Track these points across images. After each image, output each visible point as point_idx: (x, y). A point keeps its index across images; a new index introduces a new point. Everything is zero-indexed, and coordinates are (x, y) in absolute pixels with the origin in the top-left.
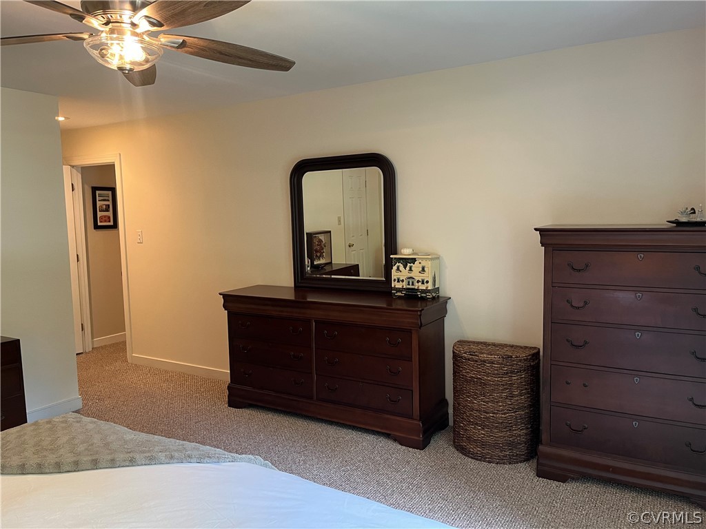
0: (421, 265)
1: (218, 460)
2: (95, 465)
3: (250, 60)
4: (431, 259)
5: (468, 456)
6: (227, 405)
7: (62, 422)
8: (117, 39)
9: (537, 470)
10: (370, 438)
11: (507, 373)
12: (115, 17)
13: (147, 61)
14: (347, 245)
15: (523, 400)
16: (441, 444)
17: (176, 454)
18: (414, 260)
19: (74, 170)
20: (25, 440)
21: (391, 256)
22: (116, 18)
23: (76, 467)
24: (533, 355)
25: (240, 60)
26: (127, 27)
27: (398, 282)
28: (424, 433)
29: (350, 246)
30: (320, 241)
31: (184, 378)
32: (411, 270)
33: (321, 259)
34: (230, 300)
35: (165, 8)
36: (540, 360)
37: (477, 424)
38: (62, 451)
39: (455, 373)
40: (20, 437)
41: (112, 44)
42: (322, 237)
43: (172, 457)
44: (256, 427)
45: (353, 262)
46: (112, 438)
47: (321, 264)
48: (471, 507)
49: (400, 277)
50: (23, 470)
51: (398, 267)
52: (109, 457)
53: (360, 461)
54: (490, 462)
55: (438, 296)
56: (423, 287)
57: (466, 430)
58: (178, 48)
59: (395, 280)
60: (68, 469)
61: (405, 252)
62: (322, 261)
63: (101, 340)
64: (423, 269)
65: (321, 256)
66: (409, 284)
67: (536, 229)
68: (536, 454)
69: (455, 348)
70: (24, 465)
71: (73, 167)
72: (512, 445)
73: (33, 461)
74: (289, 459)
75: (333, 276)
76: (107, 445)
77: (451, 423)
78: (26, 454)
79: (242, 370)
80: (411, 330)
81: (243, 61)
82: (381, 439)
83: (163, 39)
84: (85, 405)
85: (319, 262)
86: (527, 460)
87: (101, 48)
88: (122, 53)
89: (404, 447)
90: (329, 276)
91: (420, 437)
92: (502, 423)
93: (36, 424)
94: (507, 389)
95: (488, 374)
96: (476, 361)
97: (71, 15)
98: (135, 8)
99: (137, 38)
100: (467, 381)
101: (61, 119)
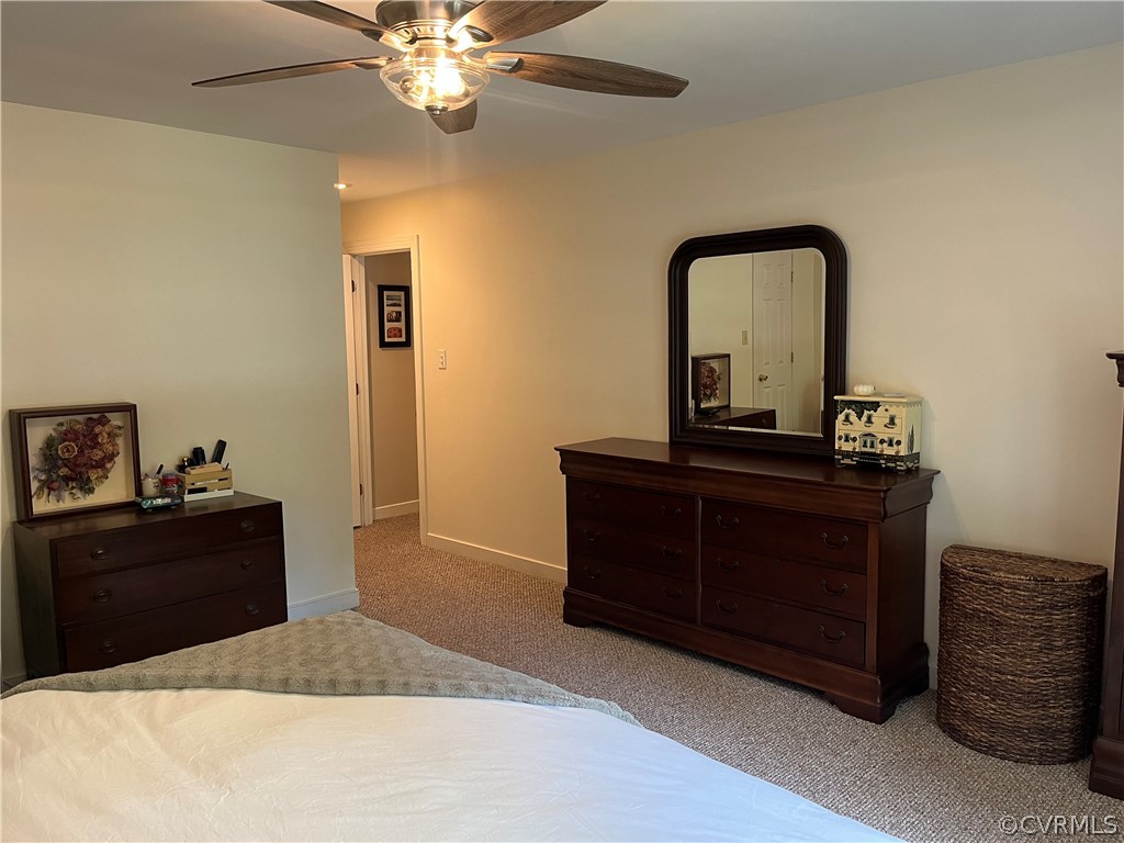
0: (888, 415)
1: (554, 701)
2: (382, 689)
3: (617, 83)
4: (907, 404)
5: (964, 744)
6: (561, 620)
7: (338, 623)
8: (427, 64)
9: (1091, 779)
10: (790, 695)
11: (1043, 607)
12: (423, 30)
13: (466, 95)
14: (757, 377)
15: (1072, 657)
16: (913, 717)
17: (494, 686)
18: (875, 406)
19: (356, 262)
20: (289, 644)
21: (835, 397)
22: (425, 31)
23: (357, 689)
24: (1095, 579)
25: (602, 85)
26: (441, 44)
27: (847, 440)
28: (885, 696)
29: (761, 380)
30: (712, 370)
31: (499, 573)
32: (869, 420)
33: (712, 399)
34: (571, 459)
35: (496, 11)
36: (1106, 589)
37: (982, 691)
38: (338, 665)
39: (944, 600)
40: (282, 639)
41: (419, 71)
42: (715, 364)
43: (488, 690)
44: (605, 658)
45: (765, 406)
46: (403, 653)
47: (712, 408)
48: (966, 829)
49: (850, 432)
50: (285, 687)
51: (847, 417)
52: (402, 680)
53: (771, 730)
54: (1003, 758)
55: (917, 468)
56: (890, 451)
57: (961, 698)
58: (510, 71)
59: (840, 438)
60: (348, 691)
61: (861, 391)
62: (714, 403)
63: (384, 510)
64: (892, 420)
65: (713, 395)
66: (865, 446)
67: (1110, 356)
68: (1090, 751)
69: (946, 557)
70: (287, 679)
71: (354, 256)
72: (1043, 732)
73: (300, 674)
74: (657, 714)
75: (730, 428)
76: (398, 661)
77: (933, 683)
78: (290, 664)
79: (586, 568)
80: (867, 522)
81: (607, 85)
82: (808, 697)
83: (491, 60)
84: (363, 602)
85: (708, 405)
86: (1071, 761)
87: (403, 79)
88: (433, 85)
89: (847, 717)
90: (725, 428)
91: (875, 701)
92: (1029, 693)
93: (303, 622)
94: (1043, 635)
95: (1006, 607)
96: (984, 582)
97: (363, 30)
98: (453, 15)
99: (453, 61)
100: (966, 615)
101: (341, 187)
